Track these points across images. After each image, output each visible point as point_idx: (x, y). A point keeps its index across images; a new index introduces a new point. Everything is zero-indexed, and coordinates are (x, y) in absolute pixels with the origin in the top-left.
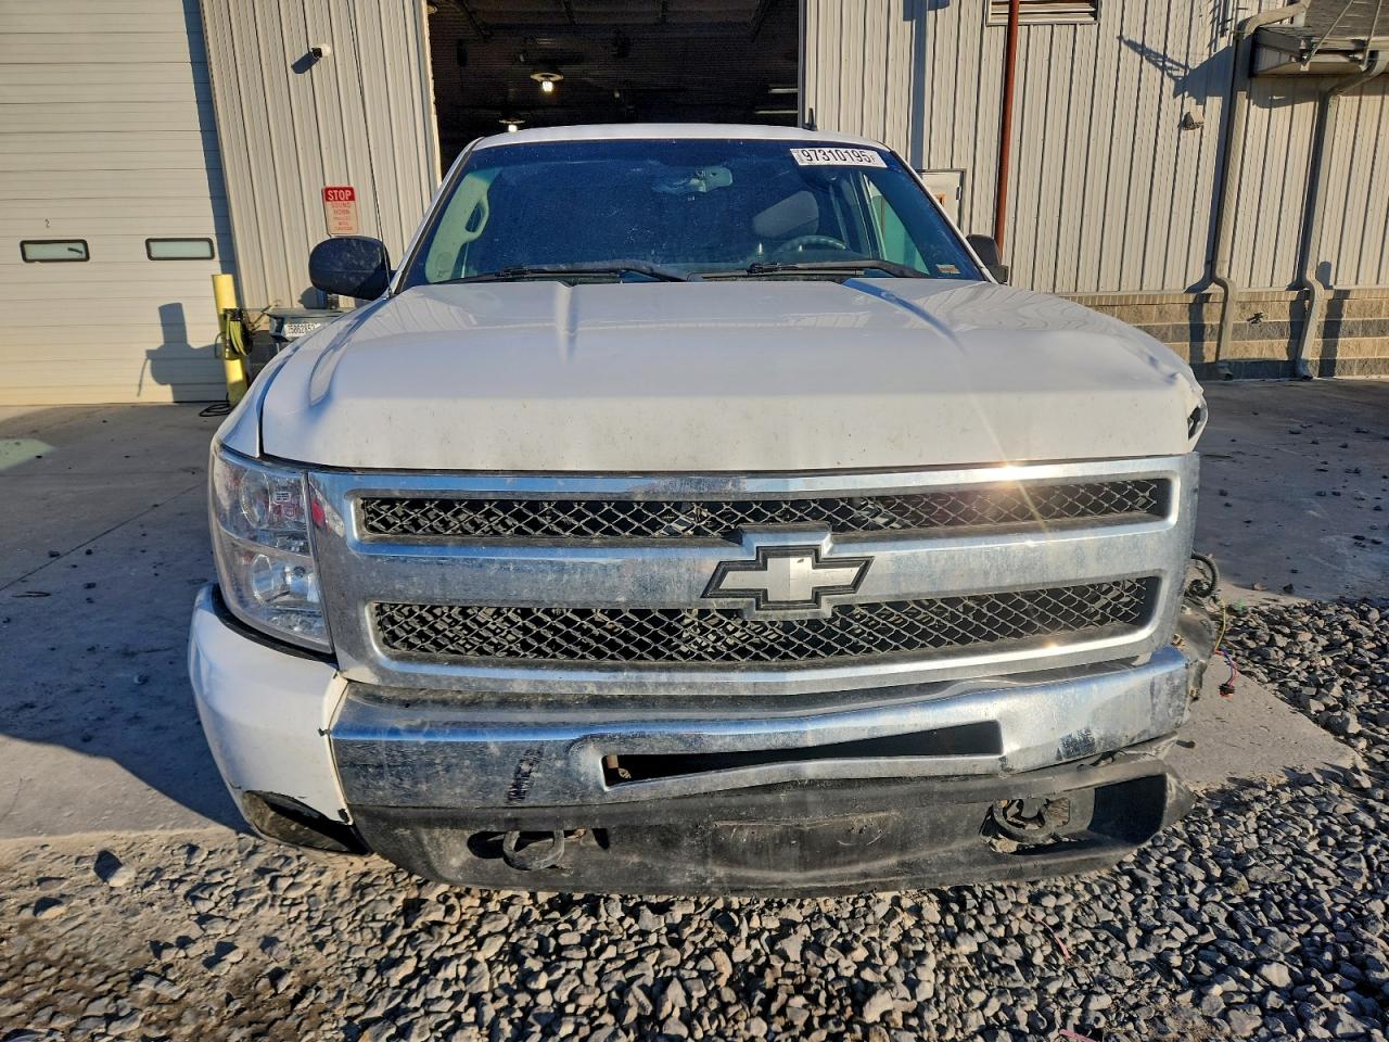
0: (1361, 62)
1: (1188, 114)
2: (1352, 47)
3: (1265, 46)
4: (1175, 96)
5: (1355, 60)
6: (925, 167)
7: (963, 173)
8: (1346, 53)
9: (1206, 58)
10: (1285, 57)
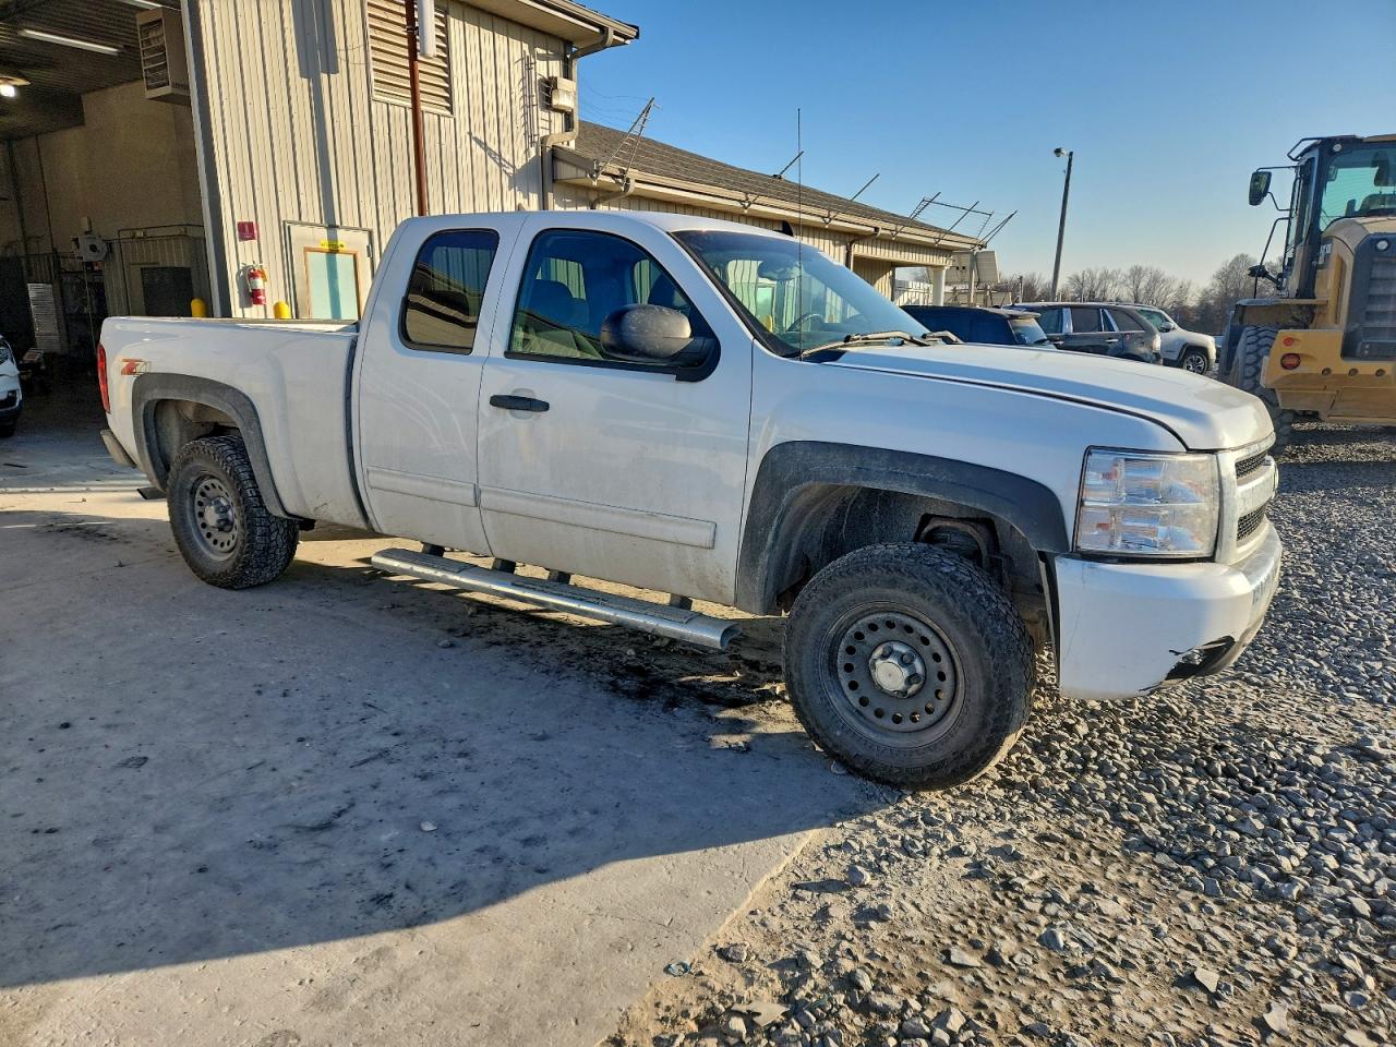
0: (621, 184)
1: (520, 205)
2: (618, 173)
3: (562, 160)
4: (510, 189)
5: (618, 182)
6: (338, 223)
7: (370, 233)
8: (613, 176)
9: (524, 162)
10: (581, 173)
